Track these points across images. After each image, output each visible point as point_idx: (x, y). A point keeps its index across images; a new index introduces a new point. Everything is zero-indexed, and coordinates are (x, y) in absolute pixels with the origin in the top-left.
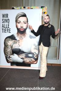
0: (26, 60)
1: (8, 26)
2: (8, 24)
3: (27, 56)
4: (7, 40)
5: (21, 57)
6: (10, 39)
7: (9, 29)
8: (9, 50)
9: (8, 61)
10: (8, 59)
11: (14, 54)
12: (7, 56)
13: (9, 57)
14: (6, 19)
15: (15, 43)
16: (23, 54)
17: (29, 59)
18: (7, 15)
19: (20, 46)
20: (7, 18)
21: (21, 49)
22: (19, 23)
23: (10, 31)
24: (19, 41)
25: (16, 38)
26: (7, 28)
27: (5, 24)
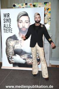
0: (28, 60)
1: (10, 26)
2: (10, 24)
4: (9, 40)
5: (23, 58)
6: (12, 39)
7: (10, 28)
8: (11, 50)
9: (10, 62)
10: (11, 60)
11: (16, 55)
12: (9, 57)
13: (12, 58)
15: (16, 43)
16: (25, 55)
18: (8, 15)
19: (22, 46)
20: (9, 18)
23: (11, 31)
24: (21, 41)
25: (18, 38)
26: (8, 28)
27: (7, 23)
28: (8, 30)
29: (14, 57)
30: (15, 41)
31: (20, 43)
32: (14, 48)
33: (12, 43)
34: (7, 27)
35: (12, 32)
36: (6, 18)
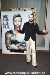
0: (21, 48)
1: (8, 24)
3: (21, 45)
4: (7, 34)
5: (17, 46)
7: (8, 25)
8: (9, 41)
9: (8, 49)
10: (8, 47)
11: (12, 44)
12: (7, 45)
13: (9, 46)
14: (6, 18)
15: (12, 36)
16: (19, 44)
17: (23, 47)
18: (7, 16)
21: (17, 40)
22: (15, 21)
24: (16, 34)
27: (6, 22)
28: (6, 26)
29: (11, 45)
30: (12, 34)
31: (15, 36)
32: (10, 39)
33: (9, 36)
34: (6, 24)
35: (9, 28)
36: (5, 18)
